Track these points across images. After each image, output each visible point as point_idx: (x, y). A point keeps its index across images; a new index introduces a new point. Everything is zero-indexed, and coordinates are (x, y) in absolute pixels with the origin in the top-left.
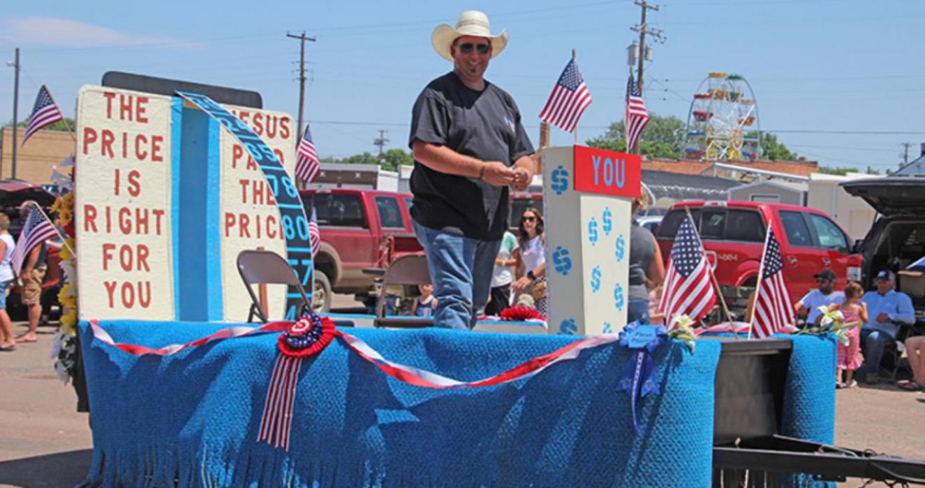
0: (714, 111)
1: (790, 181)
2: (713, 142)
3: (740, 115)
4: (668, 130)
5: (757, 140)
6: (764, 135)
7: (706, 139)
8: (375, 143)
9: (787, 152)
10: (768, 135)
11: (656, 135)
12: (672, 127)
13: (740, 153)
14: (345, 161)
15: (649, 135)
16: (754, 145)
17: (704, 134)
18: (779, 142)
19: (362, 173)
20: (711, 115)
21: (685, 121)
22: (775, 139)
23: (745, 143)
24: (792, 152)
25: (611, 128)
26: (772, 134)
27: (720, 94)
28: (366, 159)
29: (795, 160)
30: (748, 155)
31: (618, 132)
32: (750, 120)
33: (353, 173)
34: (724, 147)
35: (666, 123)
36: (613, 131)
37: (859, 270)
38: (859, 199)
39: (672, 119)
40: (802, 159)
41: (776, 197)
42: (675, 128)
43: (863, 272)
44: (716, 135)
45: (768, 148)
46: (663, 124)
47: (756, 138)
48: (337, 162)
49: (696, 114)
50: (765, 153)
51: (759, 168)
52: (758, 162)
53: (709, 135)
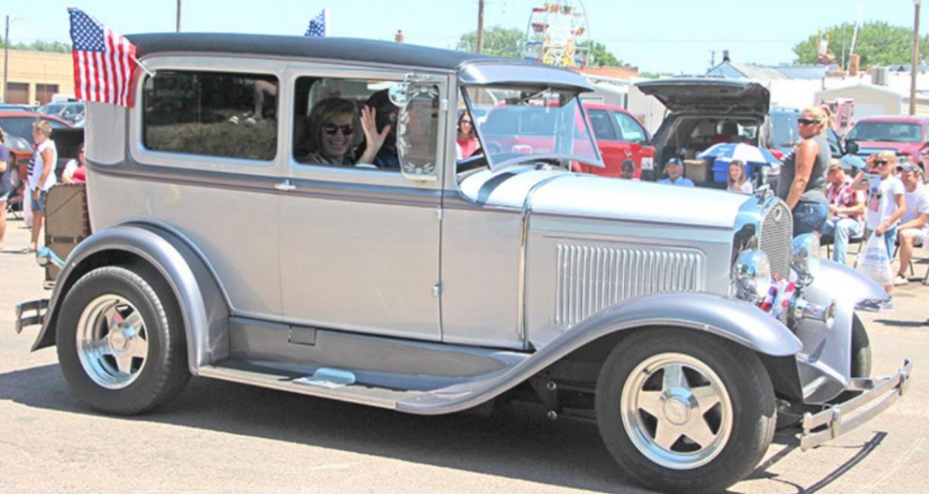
0: (549, 23)
1: (615, 84)
2: (549, 51)
3: (573, 26)
4: (513, 39)
5: (588, 49)
6: (595, 45)
7: (543, 48)
9: (614, 59)
10: (598, 45)
11: (502, 44)
12: (515, 37)
13: (573, 61)
15: (495, 45)
16: (585, 53)
17: (541, 43)
18: (608, 50)
20: (547, 26)
21: (525, 32)
22: (604, 48)
23: (577, 52)
24: (618, 59)
26: (602, 44)
27: (555, 8)
29: (621, 66)
30: (580, 62)
31: (468, 43)
32: (582, 31)
34: (558, 55)
35: (510, 34)
36: (464, 41)
37: (651, 160)
39: (516, 31)
40: (627, 65)
41: (601, 98)
42: (518, 38)
43: (655, 161)
44: (552, 44)
45: (597, 55)
46: (507, 35)
47: (586, 46)
49: (534, 25)
50: (596, 60)
51: (588, 73)
52: (587, 68)
53: (545, 45)
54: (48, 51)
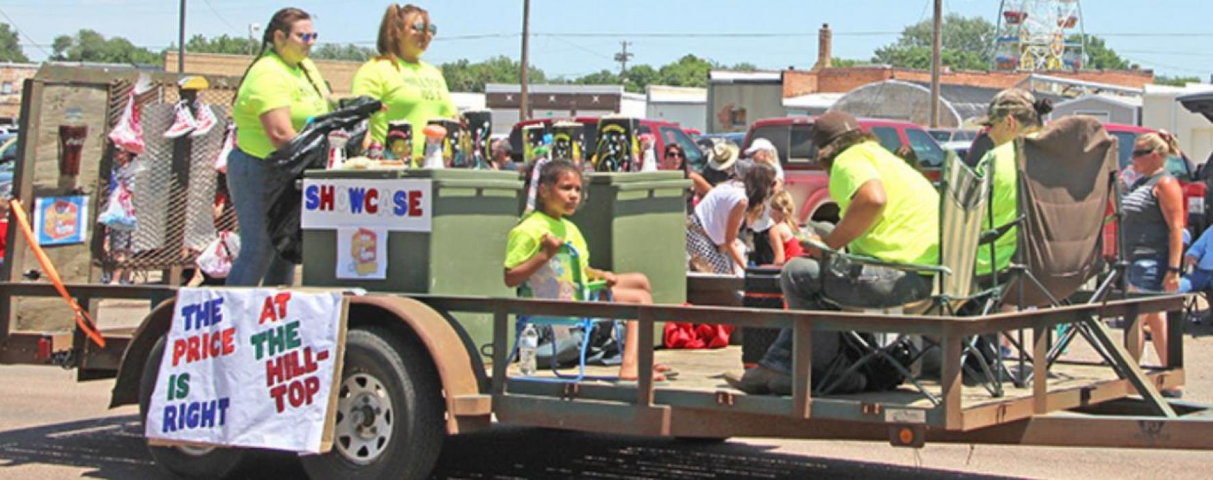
0: (1029, 11)
1: (1122, 94)
2: (1029, 49)
3: (1060, 16)
4: (975, 34)
5: (1082, 45)
6: (1090, 40)
7: (1021, 45)
8: (616, 59)
9: (1117, 59)
10: (1094, 39)
11: (960, 40)
12: (979, 31)
13: (1061, 62)
14: (579, 82)
15: (951, 41)
16: (1078, 51)
17: (1017, 39)
18: (1107, 47)
19: (602, 96)
20: (1026, 15)
21: (994, 23)
22: (1102, 43)
23: (1067, 49)
24: (1123, 59)
25: (904, 34)
26: (1099, 38)
28: (604, 78)
29: (1127, 69)
30: (1072, 64)
31: (914, 38)
32: (1072, 22)
33: (590, 96)
34: (1042, 55)
35: (971, 27)
36: (908, 37)
37: (1202, 200)
38: (1199, 116)
39: (979, 21)
40: (1135, 67)
41: (1106, 114)
42: (982, 33)
43: (1206, 202)
44: (1032, 40)
45: (1094, 54)
46: (968, 27)
47: (1080, 42)
48: (569, 82)
49: (1007, 14)
50: (1091, 61)
51: (1084, 79)
52: (1082, 72)
53: (1023, 40)
54: (342, 58)
